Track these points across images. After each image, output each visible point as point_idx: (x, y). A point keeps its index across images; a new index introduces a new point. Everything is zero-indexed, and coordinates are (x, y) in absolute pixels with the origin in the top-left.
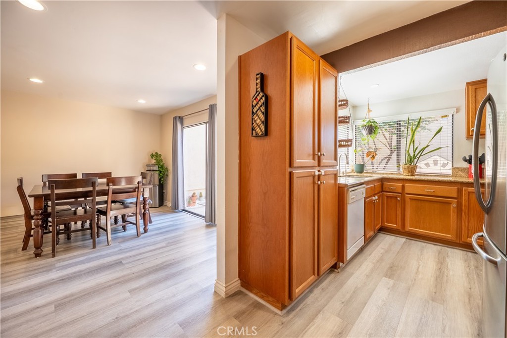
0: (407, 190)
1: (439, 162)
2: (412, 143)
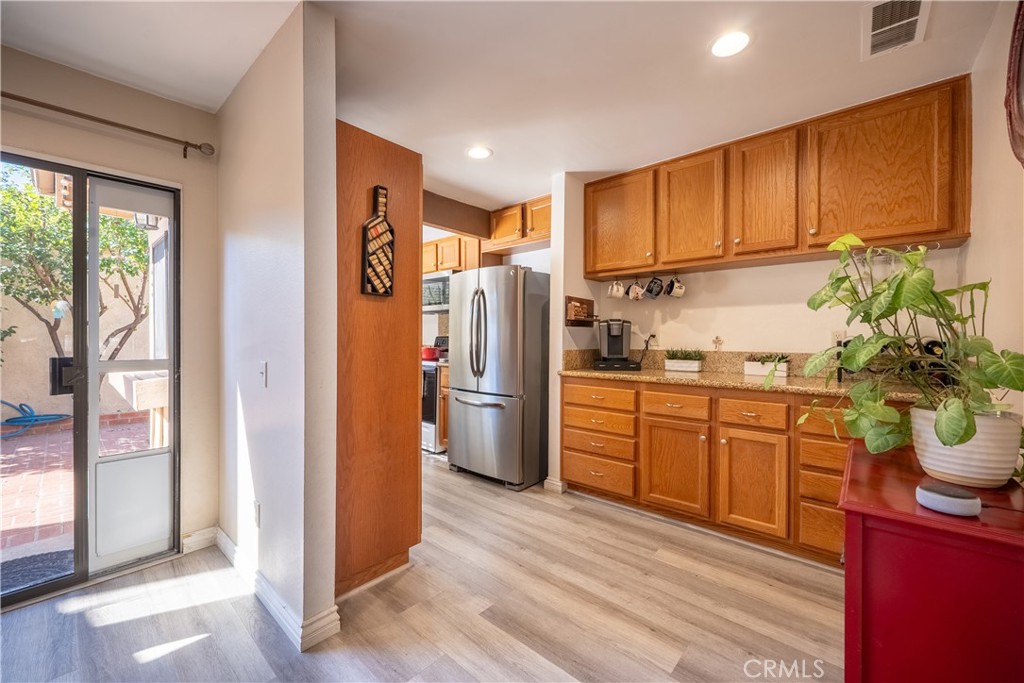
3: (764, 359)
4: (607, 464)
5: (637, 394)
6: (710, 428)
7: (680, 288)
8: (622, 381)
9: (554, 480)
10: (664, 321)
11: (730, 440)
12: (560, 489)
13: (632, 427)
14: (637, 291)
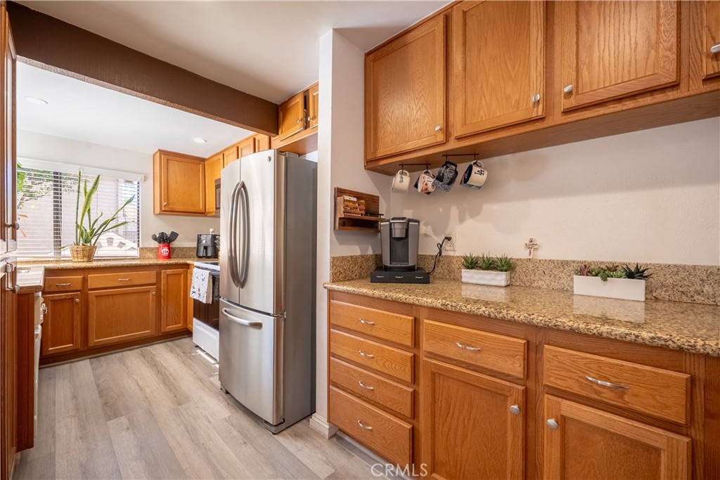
0: (91, 285)
1: (114, 241)
2: (87, 213)
3: (606, 272)
4: (378, 416)
5: (416, 322)
6: (526, 392)
7: (481, 173)
8: (395, 302)
9: (320, 421)
10: (462, 219)
11: (563, 421)
12: (327, 433)
13: (408, 369)
14: (427, 180)
